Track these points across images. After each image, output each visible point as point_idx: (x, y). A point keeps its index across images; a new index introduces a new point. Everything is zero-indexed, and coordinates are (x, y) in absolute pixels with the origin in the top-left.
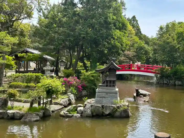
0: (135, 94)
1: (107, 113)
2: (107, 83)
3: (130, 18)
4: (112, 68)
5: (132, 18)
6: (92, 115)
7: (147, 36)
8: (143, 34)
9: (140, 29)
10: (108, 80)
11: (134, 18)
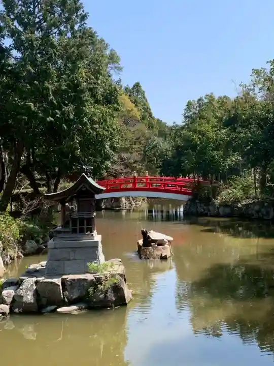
0: (141, 242)
1: (74, 297)
2: (74, 224)
3: (131, 87)
4: (84, 189)
5: (134, 86)
6: (38, 304)
7: (163, 121)
8: (156, 118)
9: (150, 109)
10: (77, 219)
11: (137, 86)
